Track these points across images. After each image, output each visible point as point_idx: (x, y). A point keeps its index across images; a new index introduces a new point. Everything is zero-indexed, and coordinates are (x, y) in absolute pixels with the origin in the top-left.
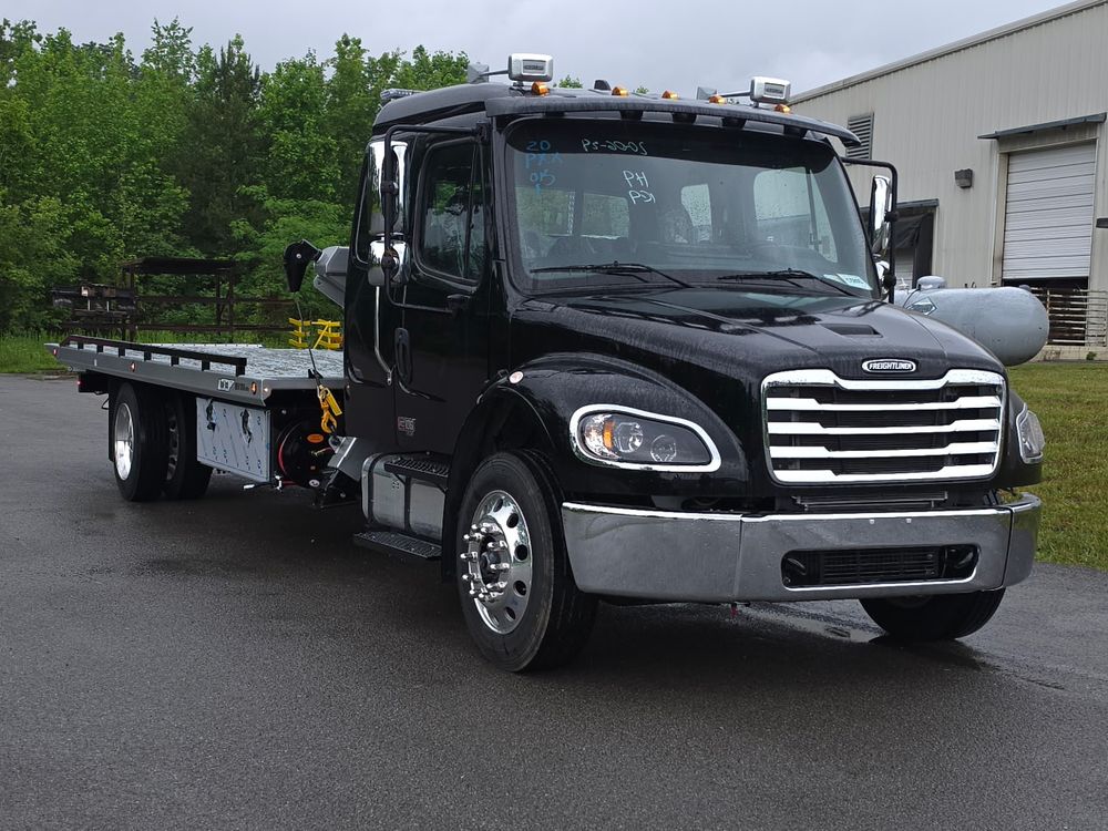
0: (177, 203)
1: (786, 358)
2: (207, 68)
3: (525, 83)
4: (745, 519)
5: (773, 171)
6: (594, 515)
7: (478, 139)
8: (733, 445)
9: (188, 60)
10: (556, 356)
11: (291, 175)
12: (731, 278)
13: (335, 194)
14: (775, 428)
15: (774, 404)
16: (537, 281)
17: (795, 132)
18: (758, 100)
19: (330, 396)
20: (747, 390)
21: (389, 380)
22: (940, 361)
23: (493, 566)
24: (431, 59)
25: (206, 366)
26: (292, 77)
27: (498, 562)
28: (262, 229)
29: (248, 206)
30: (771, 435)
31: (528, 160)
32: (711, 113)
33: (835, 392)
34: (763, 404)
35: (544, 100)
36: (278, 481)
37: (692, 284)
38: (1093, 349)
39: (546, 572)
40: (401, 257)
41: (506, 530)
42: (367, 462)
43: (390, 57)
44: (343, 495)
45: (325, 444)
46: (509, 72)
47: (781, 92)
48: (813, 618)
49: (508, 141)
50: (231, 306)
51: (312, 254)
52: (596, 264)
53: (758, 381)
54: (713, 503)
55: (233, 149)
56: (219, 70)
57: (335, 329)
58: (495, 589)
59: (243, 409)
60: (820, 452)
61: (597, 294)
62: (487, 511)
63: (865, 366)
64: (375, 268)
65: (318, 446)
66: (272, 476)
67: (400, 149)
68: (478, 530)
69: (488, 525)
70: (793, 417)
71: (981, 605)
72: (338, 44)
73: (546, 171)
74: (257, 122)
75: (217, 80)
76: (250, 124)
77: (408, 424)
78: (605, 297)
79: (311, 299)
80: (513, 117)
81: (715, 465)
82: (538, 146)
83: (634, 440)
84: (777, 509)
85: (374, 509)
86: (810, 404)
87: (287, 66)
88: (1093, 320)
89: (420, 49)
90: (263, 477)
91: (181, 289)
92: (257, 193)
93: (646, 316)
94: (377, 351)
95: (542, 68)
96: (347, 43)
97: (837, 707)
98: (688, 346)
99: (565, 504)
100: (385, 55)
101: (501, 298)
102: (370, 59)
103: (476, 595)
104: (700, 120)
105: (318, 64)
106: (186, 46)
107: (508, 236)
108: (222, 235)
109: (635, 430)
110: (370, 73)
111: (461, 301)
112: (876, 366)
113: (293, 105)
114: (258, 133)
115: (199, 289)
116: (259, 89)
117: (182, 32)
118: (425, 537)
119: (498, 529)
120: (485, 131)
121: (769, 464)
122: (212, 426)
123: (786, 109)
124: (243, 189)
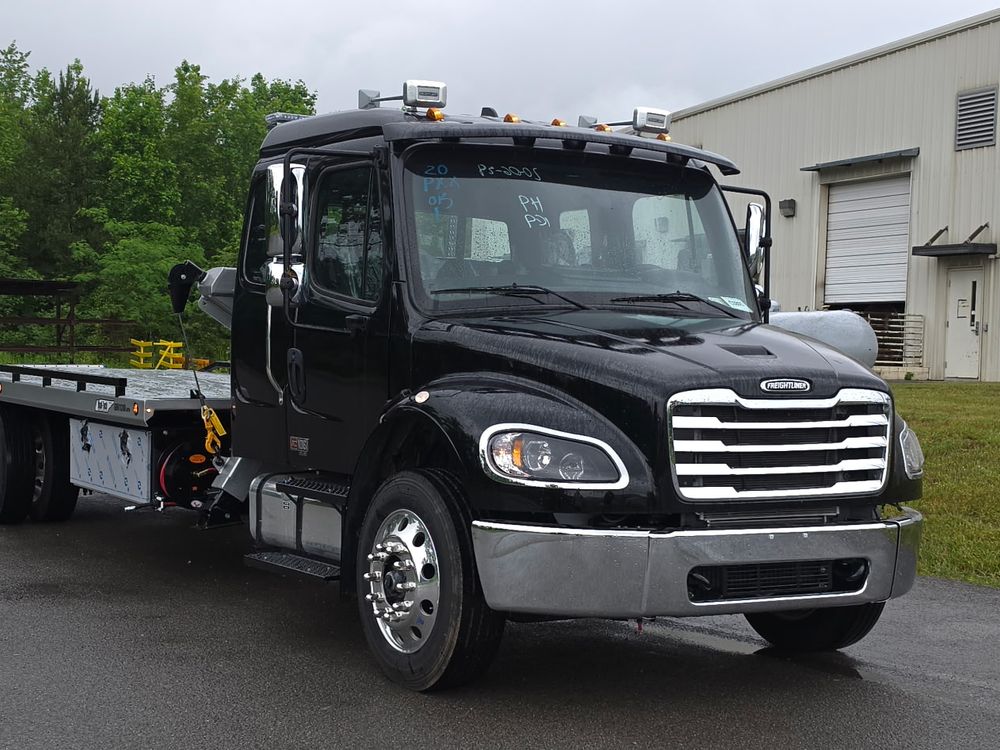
0: (15, 224)
1: (690, 378)
2: (44, 91)
3: (418, 109)
4: (652, 536)
5: (656, 197)
6: (504, 533)
7: (375, 163)
8: (640, 463)
9: (26, 83)
10: (456, 376)
11: (130, 198)
12: (624, 300)
13: (175, 217)
14: (680, 446)
15: (679, 422)
16: (438, 302)
17: (677, 159)
18: (640, 130)
19: (215, 417)
20: (653, 410)
21: (281, 400)
22: (832, 380)
23: (399, 586)
24: (269, 86)
25: (81, 387)
26: (132, 102)
27: (403, 581)
28: (102, 251)
29: (87, 228)
30: (677, 452)
31: (426, 184)
32: (602, 140)
33: (735, 410)
34: (669, 422)
35: (441, 125)
36: (160, 502)
37: (587, 306)
38: (910, 370)
39: (455, 590)
40: (300, 278)
41: (413, 549)
42: (255, 482)
43: (230, 84)
44: (228, 516)
45: (208, 464)
46: (404, 98)
47: (662, 122)
48: (697, 631)
49: (407, 166)
50: (72, 328)
51: (196, 274)
52: (496, 286)
53: (663, 400)
54: (623, 519)
55: (72, 172)
56: (58, 94)
57: (177, 350)
58: (400, 609)
59: (122, 430)
60: (722, 469)
61: (499, 315)
62: (390, 530)
63: (763, 385)
64: (273, 290)
65: (200, 467)
66: (153, 497)
67: (299, 171)
68: (383, 550)
69: (393, 544)
70: (696, 435)
71: (864, 617)
72: (178, 70)
73: (444, 194)
74: (96, 146)
75: (55, 104)
76: (89, 147)
77: (301, 444)
78: (506, 318)
79: (151, 320)
80: (410, 141)
81: (624, 482)
82: (435, 171)
83: (542, 458)
84: (682, 524)
85: (263, 530)
86: (712, 423)
87: (126, 91)
88: (910, 342)
89: (258, 77)
90: (144, 499)
91: (19, 310)
92: (97, 215)
93: (541, 335)
94: (269, 371)
95: (436, 95)
96: (186, 69)
97: (741, 719)
98: (594, 366)
99: (475, 522)
100: (225, 82)
101: (401, 319)
102: (210, 85)
103: (381, 615)
104: (589, 148)
105: (157, 89)
106: (24, 70)
107: (408, 258)
108: (60, 256)
109: (543, 449)
110: (210, 99)
111: (360, 321)
112: (774, 386)
113: (133, 129)
114: (97, 156)
115: (36, 310)
116: (98, 113)
117: (19, 56)
118: (318, 556)
119: (403, 548)
120: (382, 154)
121: (675, 481)
122: (87, 447)
123: (668, 138)
124: (83, 211)
